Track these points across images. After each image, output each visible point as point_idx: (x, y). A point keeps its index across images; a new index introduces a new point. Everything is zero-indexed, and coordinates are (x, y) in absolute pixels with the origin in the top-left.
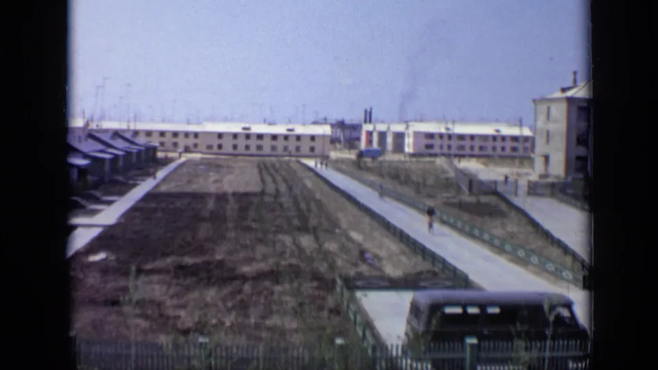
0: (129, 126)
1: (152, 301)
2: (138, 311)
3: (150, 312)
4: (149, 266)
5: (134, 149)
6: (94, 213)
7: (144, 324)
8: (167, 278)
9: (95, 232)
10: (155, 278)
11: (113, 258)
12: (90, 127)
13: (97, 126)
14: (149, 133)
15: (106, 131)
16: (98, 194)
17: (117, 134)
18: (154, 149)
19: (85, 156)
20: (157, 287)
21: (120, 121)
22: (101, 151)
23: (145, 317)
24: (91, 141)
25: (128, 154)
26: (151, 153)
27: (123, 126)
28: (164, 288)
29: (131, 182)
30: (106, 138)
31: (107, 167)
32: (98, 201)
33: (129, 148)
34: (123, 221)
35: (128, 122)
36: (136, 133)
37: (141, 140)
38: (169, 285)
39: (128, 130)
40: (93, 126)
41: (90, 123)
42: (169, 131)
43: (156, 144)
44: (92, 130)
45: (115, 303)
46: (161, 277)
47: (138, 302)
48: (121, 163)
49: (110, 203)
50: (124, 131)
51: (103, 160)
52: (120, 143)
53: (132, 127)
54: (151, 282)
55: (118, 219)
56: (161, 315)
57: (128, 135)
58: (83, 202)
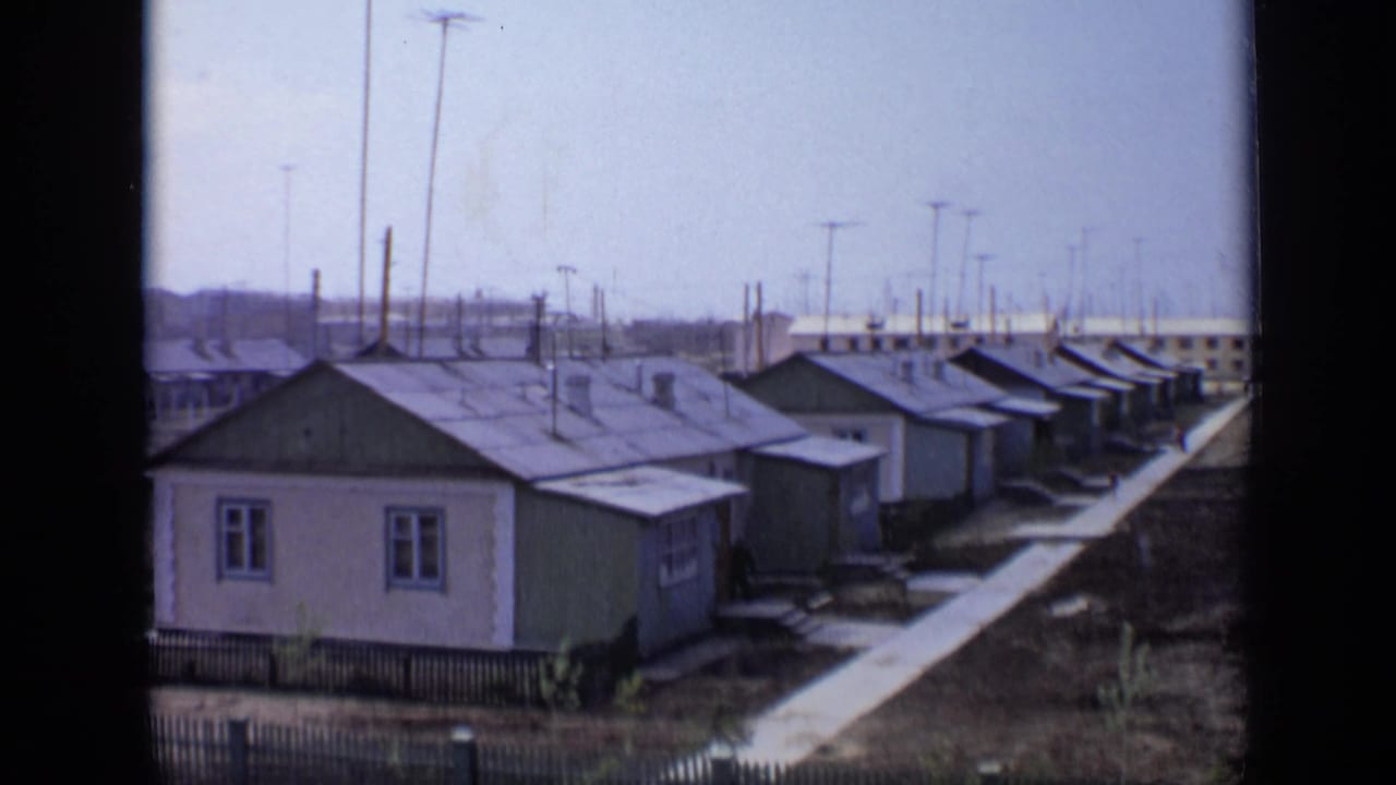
0: (1142, 329)
1: (1177, 699)
2: (1150, 719)
3: (1174, 721)
4: (1179, 624)
5: (1153, 377)
6: (1066, 512)
7: (1161, 745)
8: (1215, 649)
9: (1069, 552)
10: (1190, 649)
11: (1102, 607)
12: (1061, 333)
13: (1076, 329)
14: (1185, 342)
15: (1096, 339)
16: (1074, 472)
17: (1117, 346)
18: (1196, 376)
19: (1050, 394)
20: (1191, 668)
21: (1123, 316)
22: (1085, 384)
23: (1163, 730)
24: (1063, 363)
25: (1142, 388)
26: (1189, 385)
27: (1132, 328)
28: (1206, 670)
29: (1148, 448)
30: (1093, 354)
31: (1096, 418)
32: (1077, 487)
33: (1143, 375)
34: (1127, 528)
35: (1141, 316)
36: (1158, 342)
37: (1170, 358)
38: (1215, 662)
39: (1142, 336)
40: (1068, 329)
41: (1061, 324)
42: (1225, 337)
43: (1200, 365)
44: (1066, 338)
45: (1090, 703)
46: (1203, 647)
47: (1136, 701)
48: (1125, 407)
49: (1097, 492)
50: (1132, 338)
51: (1087, 401)
52: (1125, 367)
53: (1150, 329)
54: (1179, 659)
55: (1118, 526)
56: (1197, 727)
57: (1141, 348)
58: (1047, 492)
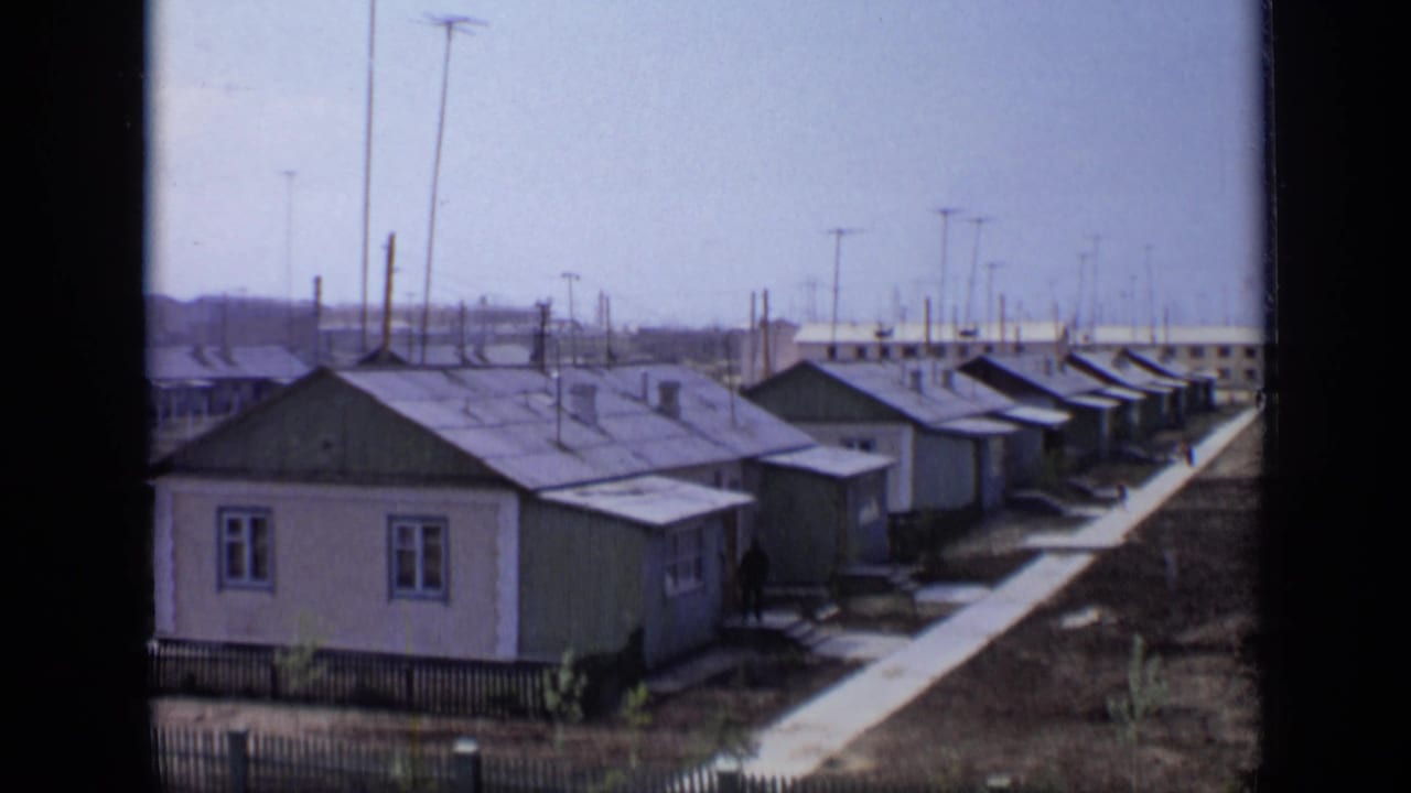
0: (1153, 337)
1: (1187, 712)
2: (1159, 733)
3: (1185, 734)
4: (1190, 636)
5: (1165, 386)
6: (1078, 522)
7: (1171, 759)
8: (1226, 662)
9: (1080, 563)
10: (1200, 662)
11: (1112, 619)
12: (1071, 342)
13: (1086, 338)
14: (1196, 351)
15: (1107, 347)
16: (1087, 482)
17: (1127, 354)
18: (1208, 386)
19: (1060, 403)
20: (1202, 680)
21: (1133, 324)
22: (1096, 393)
23: (1171, 743)
24: (1071, 371)
25: (1153, 398)
26: (1201, 395)
27: (1143, 337)
28: (1217, 685)
29: (1160, 457)
30: (1102, 362)
31: (1106, 427)
32: (1087, 497)
33: (1153, 383)
34: (1137, 539)
35: (1153, 325)
36: (1169, 351)
37: (1180, 367)
38: (1228, 674)
39: (1153, 345)
40: (1078, 338)
41: (1071, 333)
42: (1237, 345)
43: (1212, 374)
44: (1076, 347)
45: (1100, 716)
46: (1214, 660)
47: (1146, 713)
48: (1135, 417)
49: (1108, 503)
50: (1142, 347)
51: (1095, 412)
52: (1136, 376)
53: (1161, 338)
54: (1190, 671)
55: (1128, 536)
56: (1209, 741)
57: (1152, 357)
58: (1056, 502)
